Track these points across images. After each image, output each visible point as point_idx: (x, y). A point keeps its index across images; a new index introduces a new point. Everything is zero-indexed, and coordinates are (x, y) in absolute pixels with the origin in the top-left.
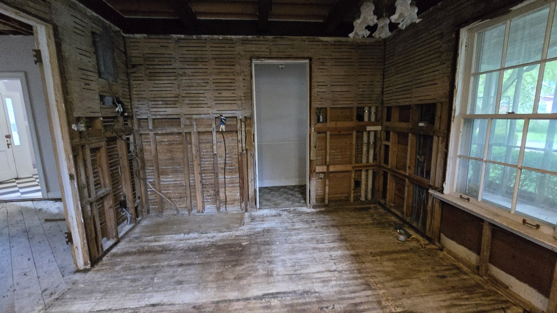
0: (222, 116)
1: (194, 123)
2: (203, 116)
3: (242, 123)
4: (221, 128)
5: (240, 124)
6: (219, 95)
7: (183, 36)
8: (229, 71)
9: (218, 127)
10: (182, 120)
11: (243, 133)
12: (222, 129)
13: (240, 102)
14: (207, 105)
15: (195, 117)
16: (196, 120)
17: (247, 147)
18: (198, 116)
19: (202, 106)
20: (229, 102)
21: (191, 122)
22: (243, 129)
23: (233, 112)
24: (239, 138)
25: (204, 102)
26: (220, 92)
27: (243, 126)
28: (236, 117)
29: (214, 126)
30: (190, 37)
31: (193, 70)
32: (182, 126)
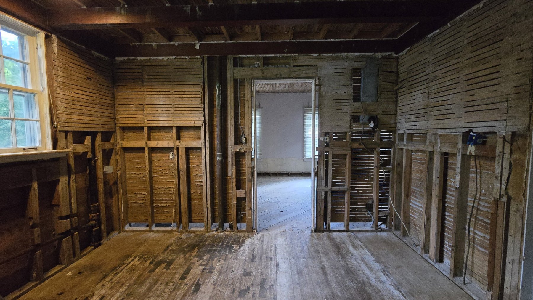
0: (471, 131)
1: (439, 140)
2: (447, 131)
3: (506, 143)
4: (469, 150)
5: (501, 146)
6: (472, 98)
7: (437, 31)
8: (491, 53)
9: (465, 148)
10: (428, 136)
11: (506, 164)
12: (470, 152)
13: (504, 105)
14: (454, 116)
15: (440, 132)
16: (441, 135)
17: (510, 192)
18: (443, 131)
19: (448, 116)
20: (484, 107)
21: (436, 139)
22: (507, 156)
23: (489, 124)
24: (498, 171)
25: (451, 111)
26: (471, 93)
27: (507, 150)
28: (496, 133)
29: (460, 146)
30: (445, 27)
31: (443, 71)
32: (428, 143)
